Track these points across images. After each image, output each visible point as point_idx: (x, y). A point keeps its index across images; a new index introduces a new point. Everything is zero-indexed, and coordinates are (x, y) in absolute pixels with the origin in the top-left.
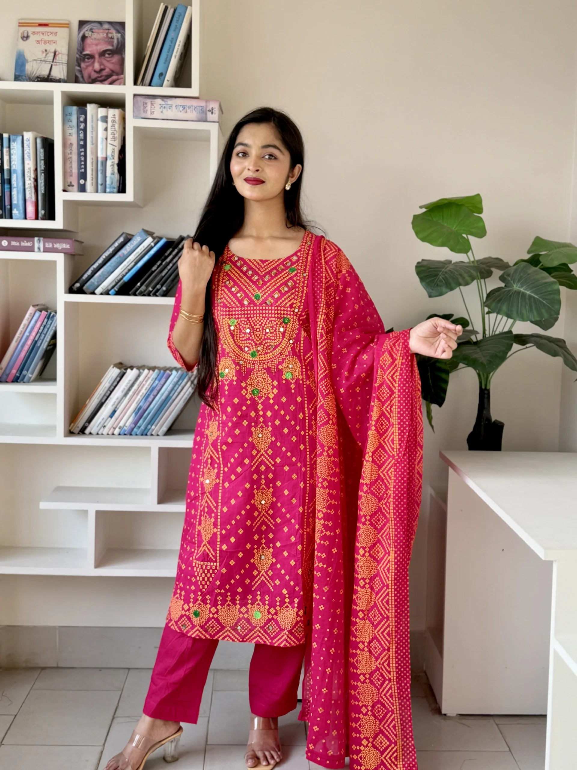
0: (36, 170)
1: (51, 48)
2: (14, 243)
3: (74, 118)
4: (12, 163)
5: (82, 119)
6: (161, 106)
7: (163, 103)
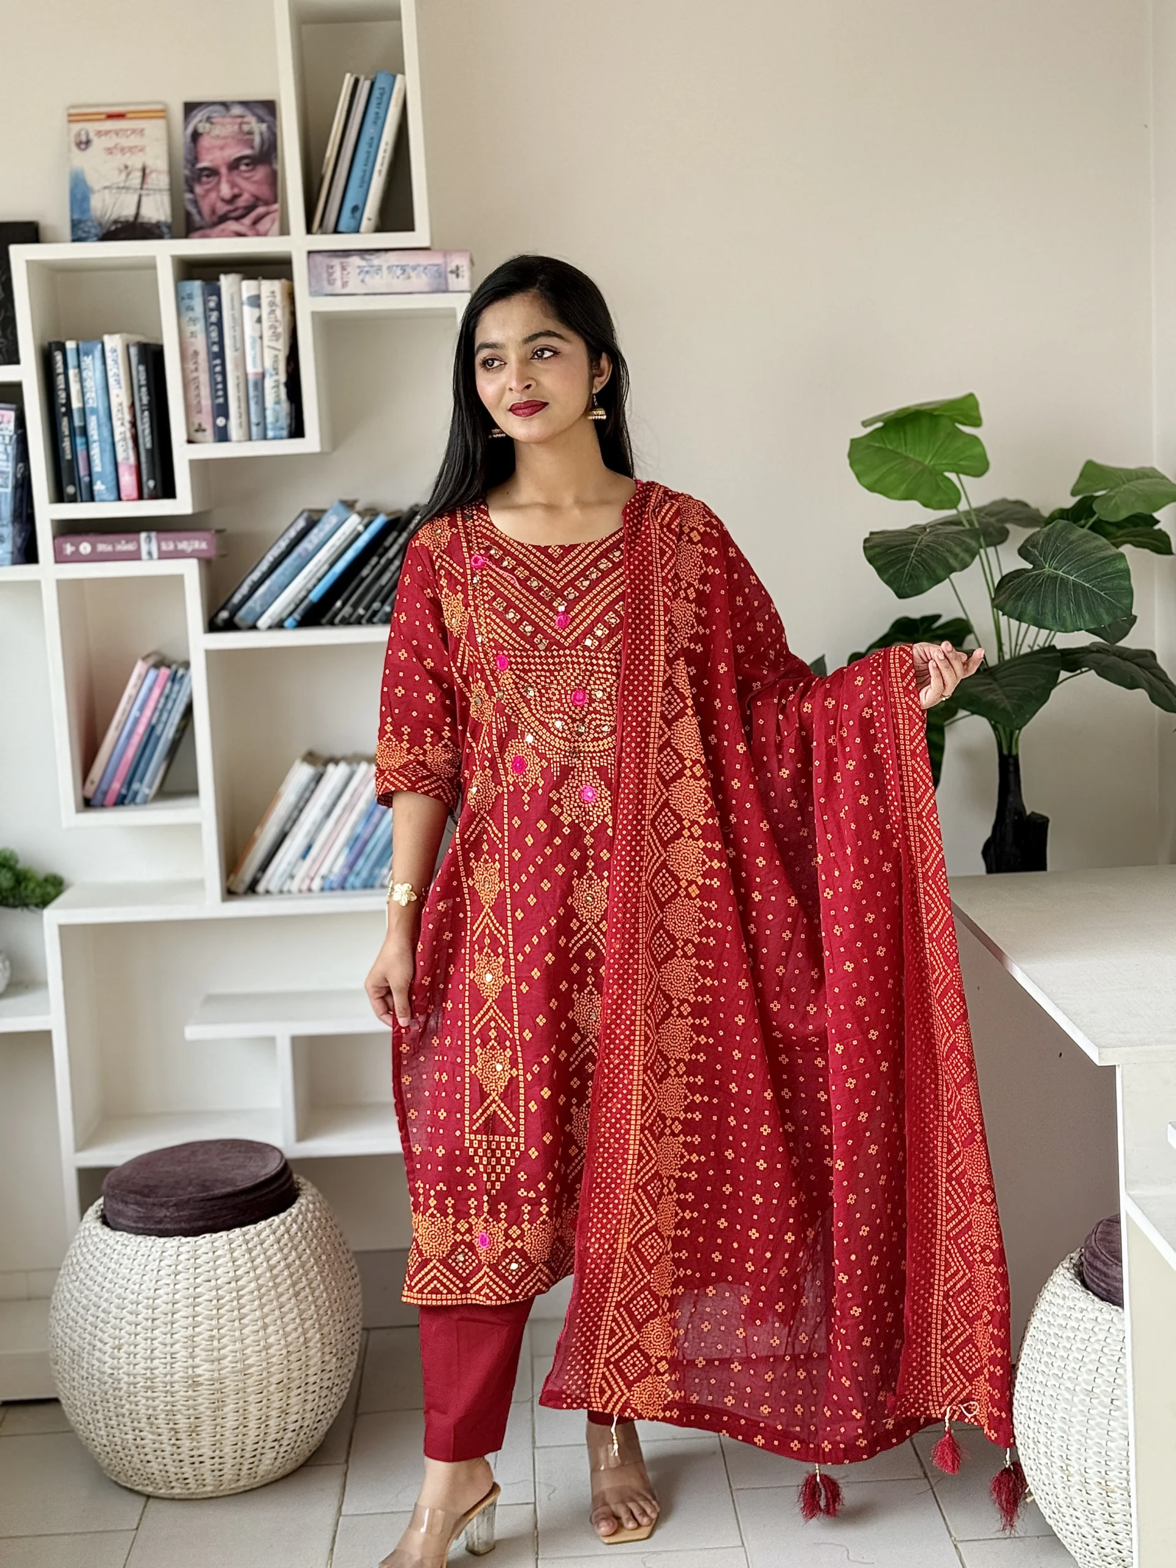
0: (132, 406)
1: (136, 161)
2: (102, 547)
3: (198, 303)
4: (88, 395)
5: (212, 304)
6: (361, 271)
7: (363, 263)
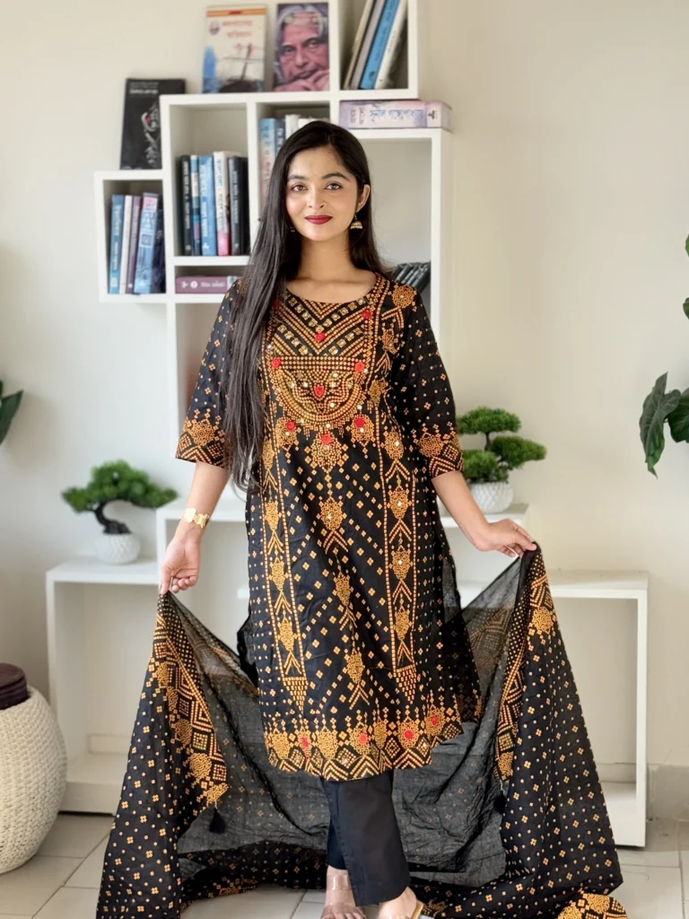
0: (229, 196)
1: (245, 41)
2: (204, 284)
3: (271, 133)
4: (202, 189)
5: (280, 134)
6: (373, 113)
7: (374, 109)
